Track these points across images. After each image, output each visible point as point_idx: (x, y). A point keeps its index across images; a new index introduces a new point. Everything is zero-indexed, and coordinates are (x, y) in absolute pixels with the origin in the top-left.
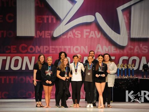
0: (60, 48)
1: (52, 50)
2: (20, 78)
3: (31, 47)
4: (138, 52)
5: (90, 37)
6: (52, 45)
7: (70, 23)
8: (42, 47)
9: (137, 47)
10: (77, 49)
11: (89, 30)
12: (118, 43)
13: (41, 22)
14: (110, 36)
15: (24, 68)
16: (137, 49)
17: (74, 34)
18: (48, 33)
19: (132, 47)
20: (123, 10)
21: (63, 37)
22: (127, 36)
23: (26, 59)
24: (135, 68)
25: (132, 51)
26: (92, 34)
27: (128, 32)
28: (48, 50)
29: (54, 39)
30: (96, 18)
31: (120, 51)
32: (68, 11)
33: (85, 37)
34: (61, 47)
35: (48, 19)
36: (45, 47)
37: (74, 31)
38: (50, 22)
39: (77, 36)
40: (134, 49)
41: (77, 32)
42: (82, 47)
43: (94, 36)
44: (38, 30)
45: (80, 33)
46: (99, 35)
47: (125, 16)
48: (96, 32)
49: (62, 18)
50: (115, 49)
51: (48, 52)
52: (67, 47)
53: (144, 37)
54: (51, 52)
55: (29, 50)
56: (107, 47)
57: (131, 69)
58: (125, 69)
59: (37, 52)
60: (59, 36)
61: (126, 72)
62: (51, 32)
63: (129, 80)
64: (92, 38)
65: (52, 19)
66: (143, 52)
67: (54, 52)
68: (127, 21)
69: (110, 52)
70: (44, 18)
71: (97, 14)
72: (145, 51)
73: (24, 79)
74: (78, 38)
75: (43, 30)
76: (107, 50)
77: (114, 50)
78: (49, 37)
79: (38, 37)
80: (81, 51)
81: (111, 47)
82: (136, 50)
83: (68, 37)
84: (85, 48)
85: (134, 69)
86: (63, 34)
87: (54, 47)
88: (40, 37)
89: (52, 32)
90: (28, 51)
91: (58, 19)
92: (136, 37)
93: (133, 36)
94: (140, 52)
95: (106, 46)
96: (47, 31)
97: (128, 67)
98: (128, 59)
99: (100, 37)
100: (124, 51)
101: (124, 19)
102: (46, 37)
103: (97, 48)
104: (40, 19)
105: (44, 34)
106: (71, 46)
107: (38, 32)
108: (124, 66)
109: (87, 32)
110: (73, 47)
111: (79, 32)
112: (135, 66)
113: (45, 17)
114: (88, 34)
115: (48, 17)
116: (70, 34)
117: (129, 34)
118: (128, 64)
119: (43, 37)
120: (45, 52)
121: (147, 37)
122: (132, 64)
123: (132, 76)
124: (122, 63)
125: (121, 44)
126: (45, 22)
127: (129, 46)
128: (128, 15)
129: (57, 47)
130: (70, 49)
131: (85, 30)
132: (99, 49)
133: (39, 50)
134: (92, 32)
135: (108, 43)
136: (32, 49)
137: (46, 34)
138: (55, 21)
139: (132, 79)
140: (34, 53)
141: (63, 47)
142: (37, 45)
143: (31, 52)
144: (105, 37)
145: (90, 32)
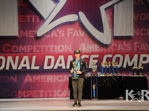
0: (44, 48)
1: (36, 50)
2: (4, 77)
3: (14, 46)
4: (121, 50)
5: (74, 36)
6: (36, 45)
7: (53, 22)
8: (25, 46)
9: (120, 45)
10: (61, 48)
11: (72, 29)
12: (102, 41)
13: (24, 21)
14: (93, 35)
15: (7, 68)
16: (121, 47)
17: (58, 33)
18: (31, 33)
19: (116, 45)
20: (106, 9)
21: (47, 37)
22: (110, 34)
23: (10, 59)
24: (119, 66)
25: (116, 49)
26: (76, 33)
27: (111, 30)
28: (31, 49)
29: (37, 38)
30: (79, 17)
31: (104, 49)
32: (52, 10)
33: (68, 36)
34: (44, 46)
35: (31, 18)
36: (29, 46)
37: (58, 30)
38: (33, 21)
39: (61, 35)
40: (117, 47)
41: (60, 31)
42: (66, 46)
43: (77, 35)
44: (22, 30)
45: (63, 33)
46: (83, 34)
47: (108, 15)
48: (80, 31)
49: (45, 17)
50: (99, 47)
51: (32, 51)
52: (51, 46)
53: (127, 35)
54: (35, 51)
55: (13, 50)
56: (91, 46)
57: (115, 67)
58: (109, 67)
59: (20, 51)
60: (42, 35)
61: (110, 69)
62: (34, 31)
63: (113, 78)
64: (76, 36)
65: (35, 19)
66: (127, 49)
67: (38, 51)
68: (110, 20)
69: (94, 50)
70: (27, 18)
71: (81, 13)
72: (128, 48)
73: (8, 78)
74: (62, 37)
75: (26, 30)
76: (91, 48)
77: (98, 49)
78: (33, 36)
79: (21, 36)
80: (65, 50)
81: (95, 45)
82: (119, 48)
83: (52, 37)
84: (69, 47)
85: (117, 67)
86: (47, 33)
87: (38, 46)
88: (24, 37)
89: (36, 31)
90: (11, 51)
91: (42, 19)
92: (119, 36)
93: (116, 34)
94: (123, 50)
95: (90, 44)
96: (31, 31)
97: (111, 64)
98: (111, 57)
99: (84, 36)
100: (107, 50)
101: (107, 17)
102: (29, 37)
103: (81, 46)
104: (23, 19)
105: (27, 34)
106: (54, 45)
107: (22, 32)
108: (108, 64)
109: (70, 31)
110: (57, 46)
111: (63, 31)
112: (118, 64)
113: (29, 17)
114: (71, 33)
115: (31, 16)
116: (54, 34)
117: (113, 33)
118: (112, 62)
119: (27, 36)
120: (28, 51)
121: (130, 35)
122: (116, 62)
123: (116, 74)
124: (106, 61)
125: (105, 43)
126: (29, 21)
127: (113, 45)
128: (111, 13)
129: (40, 46)
130: (54, 48)
131: (69, 29)
132: (82, 47)
133: (23, 50)
134: (76, 31)
135: (91, 42)
136: (15, 49)
137: (30, 34)
138: (38, 21)
139: (116, 77)
140: (18, 52)
141: (47, 46)
142: (20, 45)
143: (15, 51)
144: (88, 36)
145: (73, 31)
